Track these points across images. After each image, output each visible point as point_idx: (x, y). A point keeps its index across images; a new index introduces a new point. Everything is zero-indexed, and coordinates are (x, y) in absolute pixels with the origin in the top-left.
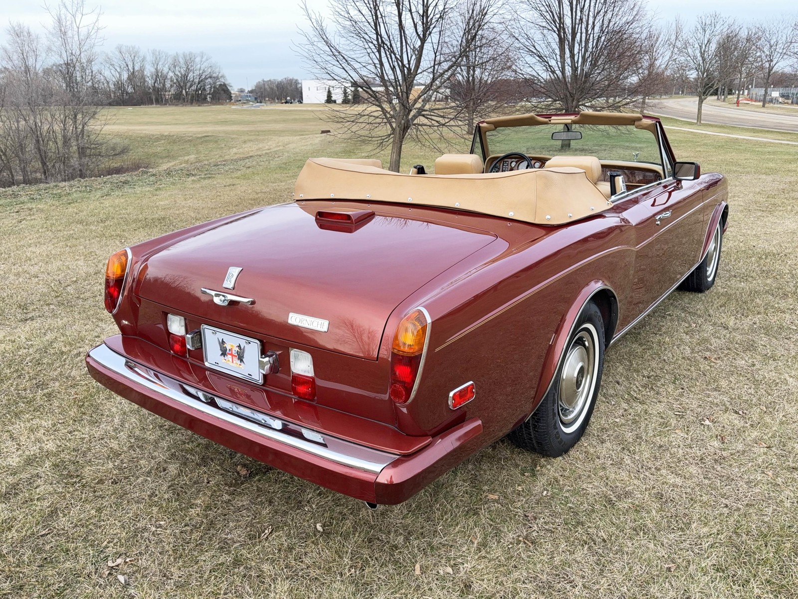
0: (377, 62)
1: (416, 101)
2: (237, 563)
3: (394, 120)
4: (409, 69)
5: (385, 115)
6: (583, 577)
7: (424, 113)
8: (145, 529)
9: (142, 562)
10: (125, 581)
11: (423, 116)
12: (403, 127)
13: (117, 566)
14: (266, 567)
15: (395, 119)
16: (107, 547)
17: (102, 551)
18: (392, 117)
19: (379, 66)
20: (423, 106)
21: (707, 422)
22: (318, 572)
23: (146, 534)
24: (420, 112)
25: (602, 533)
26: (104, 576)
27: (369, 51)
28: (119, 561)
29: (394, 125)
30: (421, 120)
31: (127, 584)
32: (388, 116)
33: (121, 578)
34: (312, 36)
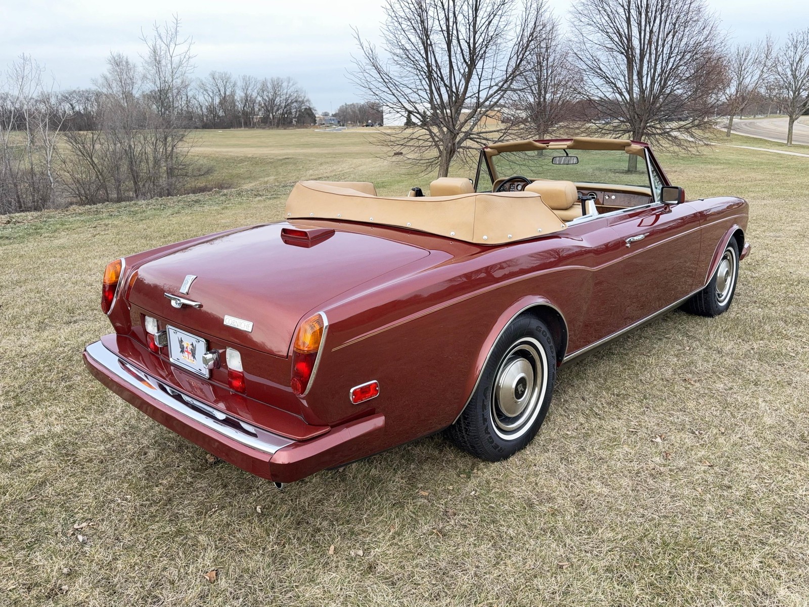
0: (427, 88)
1: (463, 125)
2: (179, 532)
3: (441, 143)
4: (457, 95)
5: (433, 139)
6: (477, 567)
7: (471, 136)
8: (113, 501)
9: (102, 528)
10: (83, 541)
11: (471, 139)
12: (449, 150)
13: (82, 528)
14: (201, 538)
15: (443, 142)
16: (77, 513)
17: (72, 516)
18: (441, 140)
19: (429, 92)
20: (471, 129)
21: (658, 440)
22: (245, 545)
23: (112, 505)
24: (468, 136)
25: (511, 531)
26: (69, 536)
27: (420, 77)
28: (84, 524)
29: (441, 148)
30: (468, 143)
31: (84, 543)
32: (437, 139)
33: (80, 538)
34: (364, 65)
